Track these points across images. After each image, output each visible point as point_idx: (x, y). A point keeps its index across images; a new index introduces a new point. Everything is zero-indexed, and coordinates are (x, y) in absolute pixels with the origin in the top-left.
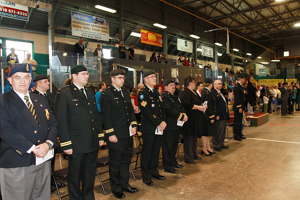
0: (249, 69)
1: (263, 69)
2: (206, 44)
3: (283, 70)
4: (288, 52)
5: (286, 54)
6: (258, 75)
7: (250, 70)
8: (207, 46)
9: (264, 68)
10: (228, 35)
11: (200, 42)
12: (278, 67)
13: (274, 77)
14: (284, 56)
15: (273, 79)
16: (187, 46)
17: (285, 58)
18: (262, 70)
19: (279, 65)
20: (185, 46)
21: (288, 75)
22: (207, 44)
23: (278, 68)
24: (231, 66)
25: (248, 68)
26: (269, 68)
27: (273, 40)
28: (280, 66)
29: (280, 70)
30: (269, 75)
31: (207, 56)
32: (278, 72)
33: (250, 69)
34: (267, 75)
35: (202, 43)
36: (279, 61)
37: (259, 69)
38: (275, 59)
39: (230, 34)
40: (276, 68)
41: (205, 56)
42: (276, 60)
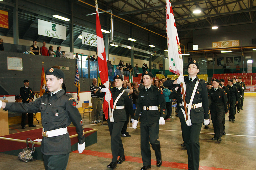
0: (159, 64)
2: (91, 31)
4: (197, 45)
5: (195, 47)
7: (160, 64)
8: (93, 34)
10: (112, 19)
11: (82, 28)
12: (190, 61)
14: (193, 49)
16: (55, 30)
17: (193, 52)
19: (190, 59)
20: (53, 30)
22: (93, 31)
24: (130, 59)
25: (158, 62)
31: (91, 45)
35: (84, 29)
36: (189, 55)
38: (184, 52)
39: (114, 18)
41: (88, 44)
42: (185, 53)
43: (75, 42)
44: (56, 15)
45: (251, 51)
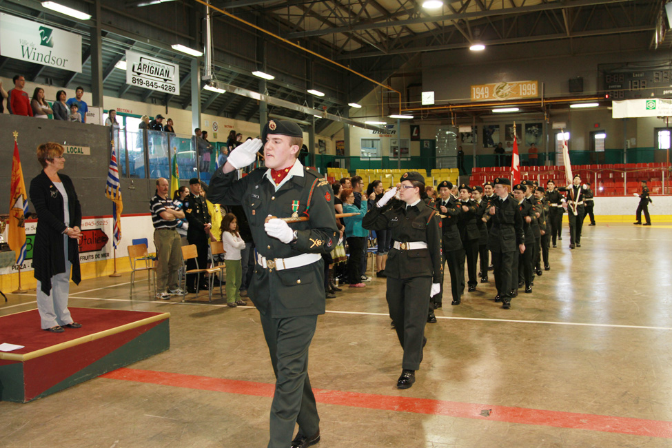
0: (335, 140)
1: (373, 140)
2: (153, 49)
3: (427, 145)
4: (432, 93)
5: (428, 98)
6: (359, 157)
7: (337, 142)
8: (158, 57)
9: (376, 136)
10: (208, 16)
11: (127, 41)
12: (415, 134)
13: (399, 164)
14: (423, 103)
15: (397, 168)
17: (423, 111)
18: (371, 142)
19: (416, 128)
20: (43, 43)
21: (440, 159)
23: (413, 139)
24: (258, 126)
25: (332, 137)
26: (389, 138)
27: (386, 54)
28: (418, 132)
29: (418, 143)
30: (388, 157)
31: (150, 88)
32: (414, 149)
33: (338, 140)
34: (383, 157)
35: (132, 43)
36: (412, 117)
37: (362, 140)
38: (400, 110)
39: (215, 16)
40: (410, 139)
41: (144, 86)
42: (403, 113)
43: (107, 78)
44: (50, 2)
45: (566, 110)
